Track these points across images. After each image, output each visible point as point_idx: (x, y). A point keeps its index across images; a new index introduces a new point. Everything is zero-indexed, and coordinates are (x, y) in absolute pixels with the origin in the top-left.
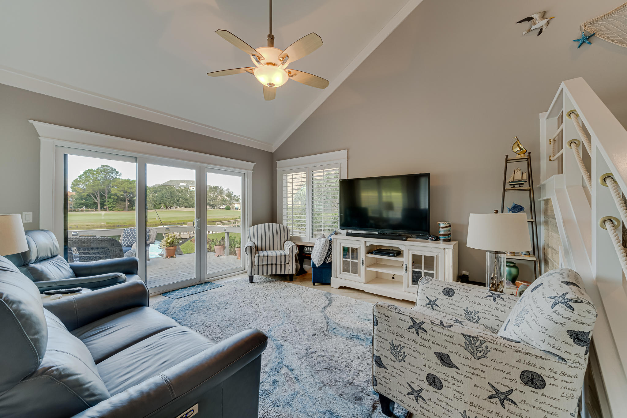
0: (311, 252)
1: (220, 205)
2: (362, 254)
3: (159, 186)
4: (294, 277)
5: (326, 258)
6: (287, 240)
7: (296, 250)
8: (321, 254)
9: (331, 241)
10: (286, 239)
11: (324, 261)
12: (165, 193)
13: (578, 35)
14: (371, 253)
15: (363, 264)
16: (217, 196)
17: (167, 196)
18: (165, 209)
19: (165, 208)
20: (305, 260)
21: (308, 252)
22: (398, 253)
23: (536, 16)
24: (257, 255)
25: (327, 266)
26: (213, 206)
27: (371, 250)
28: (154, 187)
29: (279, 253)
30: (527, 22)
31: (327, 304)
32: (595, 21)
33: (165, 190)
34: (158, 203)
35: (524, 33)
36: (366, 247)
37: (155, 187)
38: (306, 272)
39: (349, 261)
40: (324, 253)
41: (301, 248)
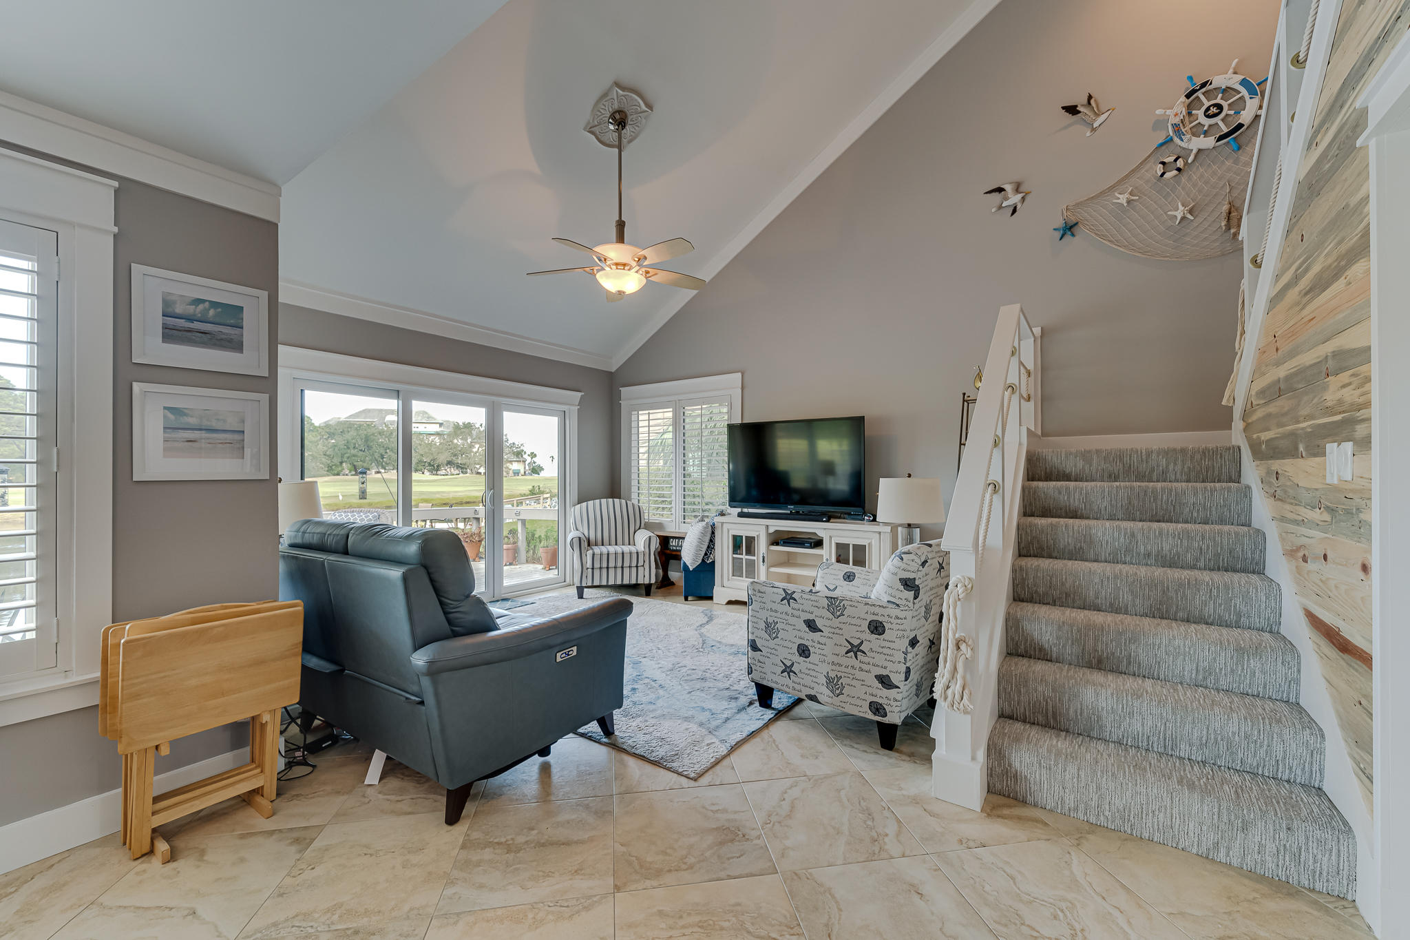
0: (681, 546)
1: (478, 466)
2: (762, 546)
3: (340, 423)
4: (653, 589)
5: (706, 554)
6: (639, 529)
7: (655, 544)
8: (698, 549)
9: (713, 526)
10: (637, 527)
11: (703, 560)
12: (352, 439)
13: (1060, 223)
14: (777, 543)
15: (764, 561)
16: (471, 446)
17: (357, 445)
18: (352, 475)
19: (354, 473)
20: (671, 561)
21: (676, 547)
22: (818, 543)
23: (1008, 188)
24: (590, 552)
25: (707, 568)
26: (462, 468)
27: (778, 539)
28: (327, 425)
29: (626, 549)
30: (997, 193)
31: (705, 621)
32: (1078, 205)
33: (353, 433)
34: (336, 460)
35: (993, 210)
36: (769, 535)
37: (330, 425)
38: (672, 584)
39: (742, 559)
40: (702, 546)
41: (665, 541)
